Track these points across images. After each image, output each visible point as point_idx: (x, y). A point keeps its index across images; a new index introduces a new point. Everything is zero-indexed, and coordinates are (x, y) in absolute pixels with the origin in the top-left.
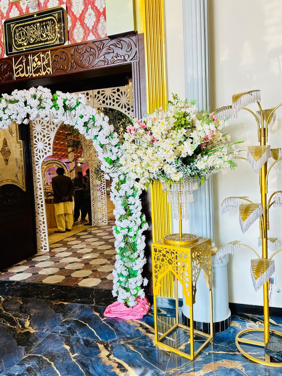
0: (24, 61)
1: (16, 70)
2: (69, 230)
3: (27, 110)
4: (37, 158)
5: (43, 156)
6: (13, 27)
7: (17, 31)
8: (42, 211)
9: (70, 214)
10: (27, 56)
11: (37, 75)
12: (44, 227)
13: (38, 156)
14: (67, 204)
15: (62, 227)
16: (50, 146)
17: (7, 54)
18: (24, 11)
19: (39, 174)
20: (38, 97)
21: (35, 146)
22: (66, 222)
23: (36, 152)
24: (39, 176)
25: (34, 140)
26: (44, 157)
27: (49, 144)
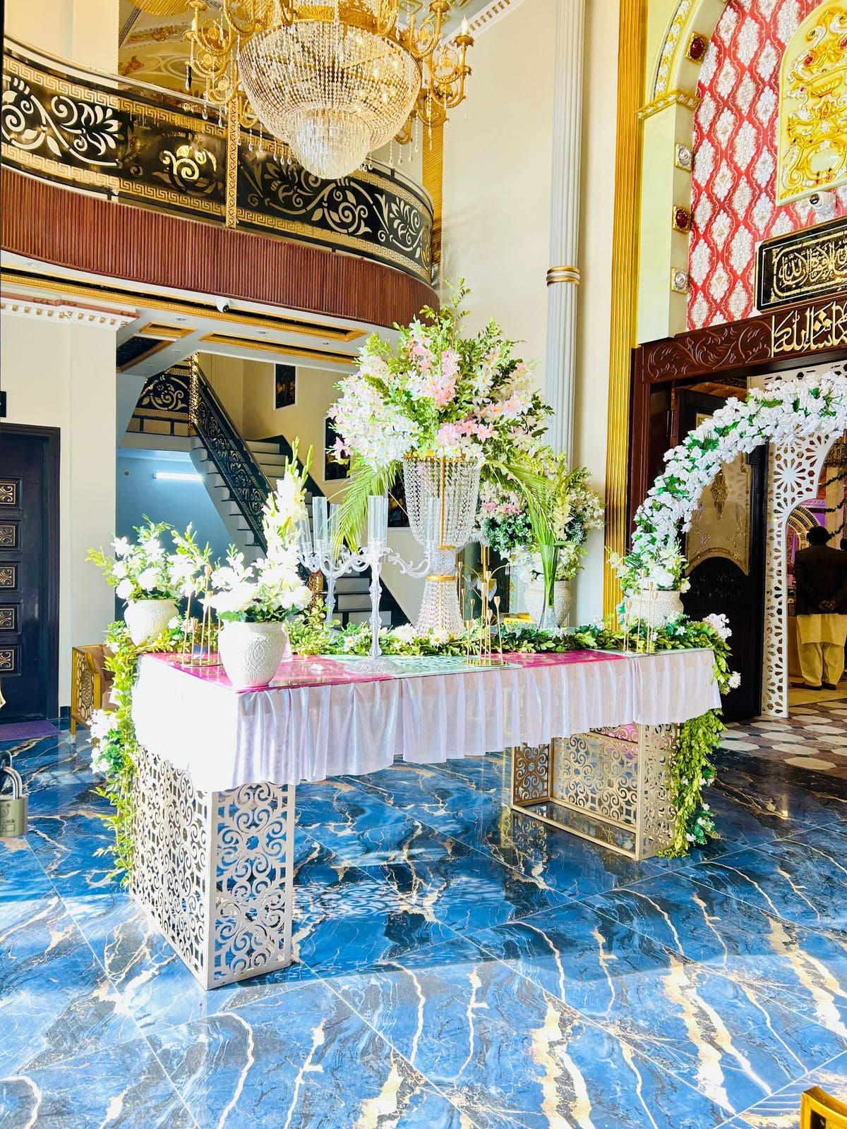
0: (795, 321)
1: (777, 339)
2: (832, 687)
3: (799, 417)
4: (779, 505)
5: (793, 500)
6: (777, 254)
7: (785, 260)
8: (779, 624)
9: (838, 646)
10: (802, 311)
11: (821, 346)
12: (781, 659)
13: (781, 501)
14: (831, 619)
15: (815, 676)
16: (811, 478)
17: (759, 308)
18: (804, 221)
19: (779, 539)
20: (824, 393)
21: (777, 477)
22: (825, 665)
23: (776, 491)
24: (779, 543)
25: (776, 462)
26: (796, 504)
27: (811, 474)
